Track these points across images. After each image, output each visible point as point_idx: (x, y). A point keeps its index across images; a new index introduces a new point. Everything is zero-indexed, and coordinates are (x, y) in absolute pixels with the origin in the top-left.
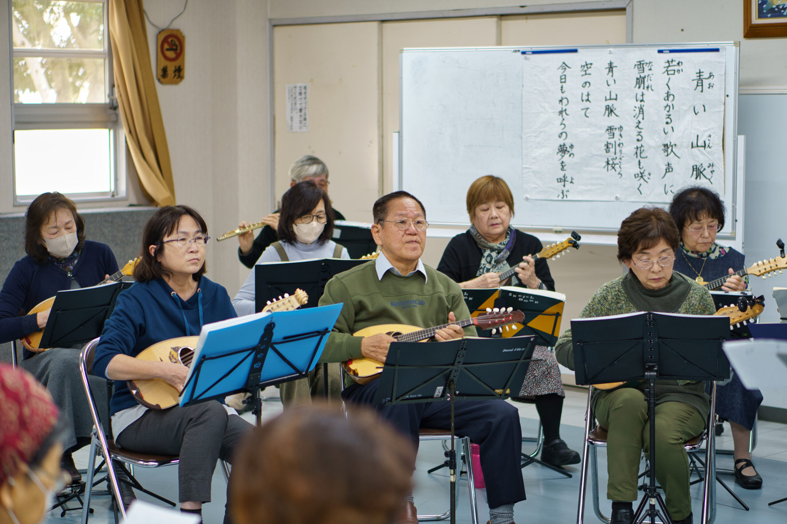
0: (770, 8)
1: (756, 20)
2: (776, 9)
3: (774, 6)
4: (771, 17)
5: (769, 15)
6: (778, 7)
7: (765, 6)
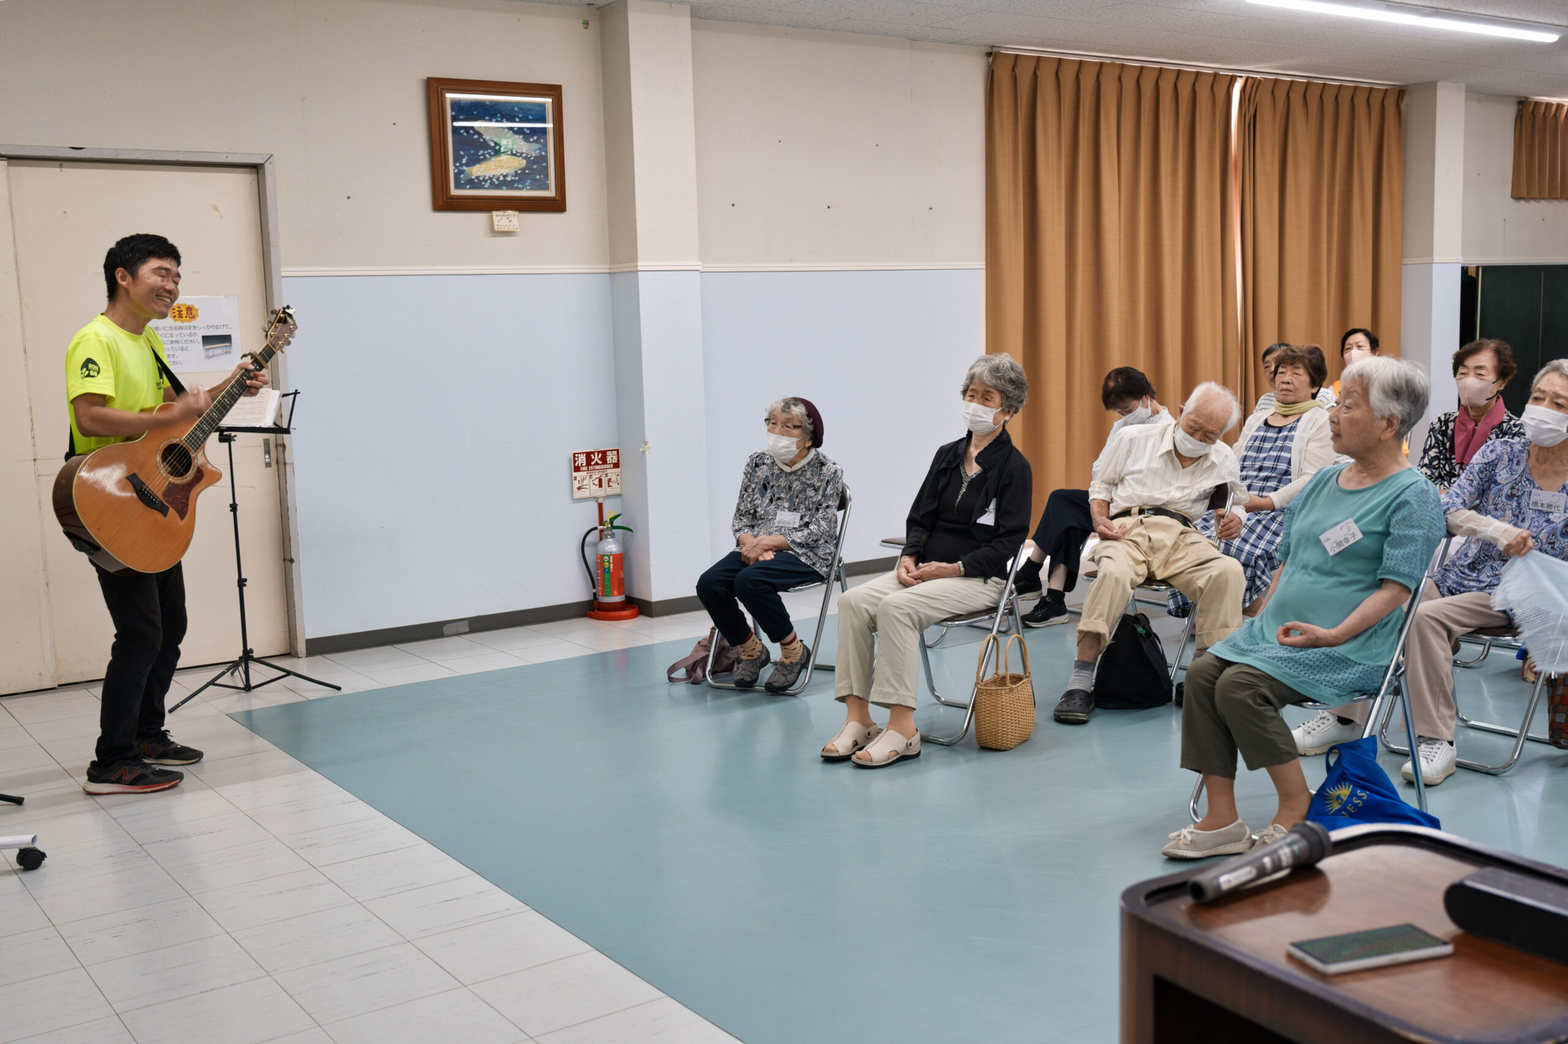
0: (469, 178)
1: (454, 192)
2: (476, 181)
3: (473, 177)
4: (470, 188)
5: (468, 187)
6: (477, 178)
7: (462, 176)
